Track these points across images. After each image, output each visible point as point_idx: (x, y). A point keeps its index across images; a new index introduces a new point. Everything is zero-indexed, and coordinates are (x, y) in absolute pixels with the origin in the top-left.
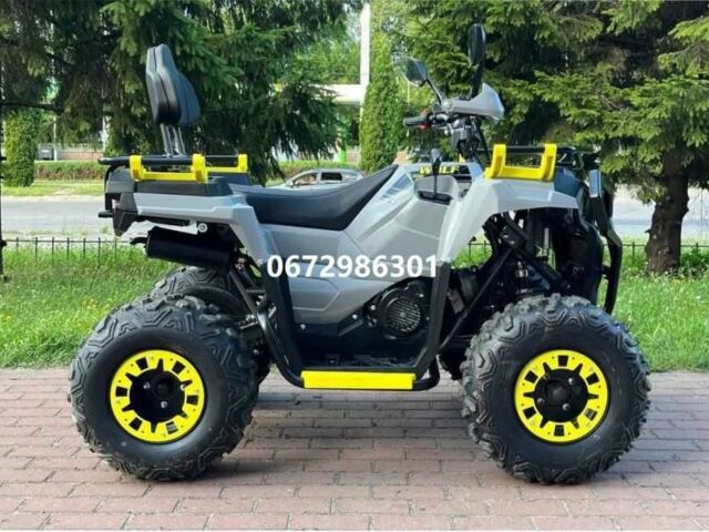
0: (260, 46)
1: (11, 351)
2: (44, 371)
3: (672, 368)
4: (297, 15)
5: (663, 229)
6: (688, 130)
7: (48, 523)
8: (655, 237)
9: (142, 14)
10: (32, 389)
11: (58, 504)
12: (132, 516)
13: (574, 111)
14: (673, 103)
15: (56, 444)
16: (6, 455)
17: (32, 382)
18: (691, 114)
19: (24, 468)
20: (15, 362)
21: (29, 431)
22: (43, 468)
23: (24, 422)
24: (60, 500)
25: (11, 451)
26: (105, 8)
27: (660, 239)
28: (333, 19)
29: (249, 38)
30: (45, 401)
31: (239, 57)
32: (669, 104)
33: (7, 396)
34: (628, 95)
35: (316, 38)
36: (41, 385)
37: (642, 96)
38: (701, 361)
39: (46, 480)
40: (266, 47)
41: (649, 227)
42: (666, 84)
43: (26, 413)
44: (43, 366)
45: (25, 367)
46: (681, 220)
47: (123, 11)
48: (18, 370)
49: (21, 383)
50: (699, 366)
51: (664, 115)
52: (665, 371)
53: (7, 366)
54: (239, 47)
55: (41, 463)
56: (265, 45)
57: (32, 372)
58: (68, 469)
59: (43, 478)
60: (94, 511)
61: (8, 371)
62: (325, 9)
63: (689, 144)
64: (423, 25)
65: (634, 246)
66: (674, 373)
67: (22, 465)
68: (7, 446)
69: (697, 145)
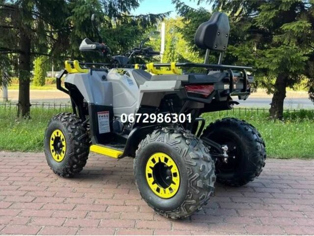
0: (126, 33)
1: (26, 145)
2: (38, 153)
3: (292, 157)
4: (139, 22)
5: (277, 103)
6: (289, 66)
7: (30, 222)
8: (273, 106)
9: (82, 21)
10: (32, 161)
11: (35, 213)
12: (67, 220)
13: (244, 59)
14: (282, 56)
15: (39, 185)
16: (17, 190)
17: (32, 158)
18: (289, 59)
19: (24, 196)
20: (27, 150)
21: (28, 179)
22: (32, 196)
23: (27, 175)
24: (37, 211)
25: (19, 188)
26: (68, 18)
27: (275, 107)
28: (153, 24)
29: (122, 30)
30: (37, 166)
31: (118, 37)
32: (281, 56)
33: (22, 164)
34: (265, 53)
35: (146, 32)
36: (36, 159)
37: (270, 53)
38: (304, 155)
39: (32, 202)
40: (128, 34)
41: (271, 103)
42: (279, 49)
43: (28, 171)
44: (38, 152)
45: (31, 152)
46: (283, 100)
47: (75, 19)
48: (28, 153)
49: (28, 158)
50: (303, 157)
51: (279, 61)
52: (289, 158)
53: (24, 151)
54: (118, 33)
55: (31, 193)
56: (128, 32)
57: (33, 154)
58: (42, 196)
59: (31, 200)
60: (51, 217)
61: (24, 153)
62: (150, 20)
63: (290, 70)
64: (186, 24)
65: (264, 110)
66: (293, 160)
67: (23, 194)
68: (18, 185)
69: (293, 71)
